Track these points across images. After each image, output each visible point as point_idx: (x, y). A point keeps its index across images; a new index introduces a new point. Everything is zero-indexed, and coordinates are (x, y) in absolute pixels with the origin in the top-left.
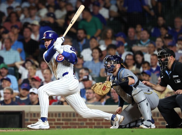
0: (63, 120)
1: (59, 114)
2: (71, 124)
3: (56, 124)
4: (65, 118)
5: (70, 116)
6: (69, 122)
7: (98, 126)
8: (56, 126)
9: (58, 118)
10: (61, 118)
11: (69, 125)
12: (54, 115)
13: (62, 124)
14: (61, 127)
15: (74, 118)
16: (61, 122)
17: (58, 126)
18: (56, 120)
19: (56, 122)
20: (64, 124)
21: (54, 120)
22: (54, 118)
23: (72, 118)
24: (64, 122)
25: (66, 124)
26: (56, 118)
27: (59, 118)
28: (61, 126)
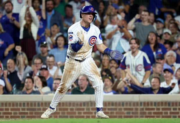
0: (28, 109)
1: (24, 104)
2: (35, 113)
3: (20, 113)
4: (30, 107)
5: (35, 105)
6: (34, 112)
7: (63, 115)
8: (20, 115)
9: (22, 107)
10: (26, 107)
11: (34, 115)
12: (19, 104)
13: (27, 113)
14: (26, 117)
15: (39, 108)
16: (26, 111)
17: (23, 115)
18: (21, 110)
19: (21, 111)
20: (29, 113)
21: (19, 110)
22: (19, 107)
23: (37, 107)
24: (28, 112)
25: (30, 113)
26: (21, 108)
27: (24, 108)
28: (26, 115)
